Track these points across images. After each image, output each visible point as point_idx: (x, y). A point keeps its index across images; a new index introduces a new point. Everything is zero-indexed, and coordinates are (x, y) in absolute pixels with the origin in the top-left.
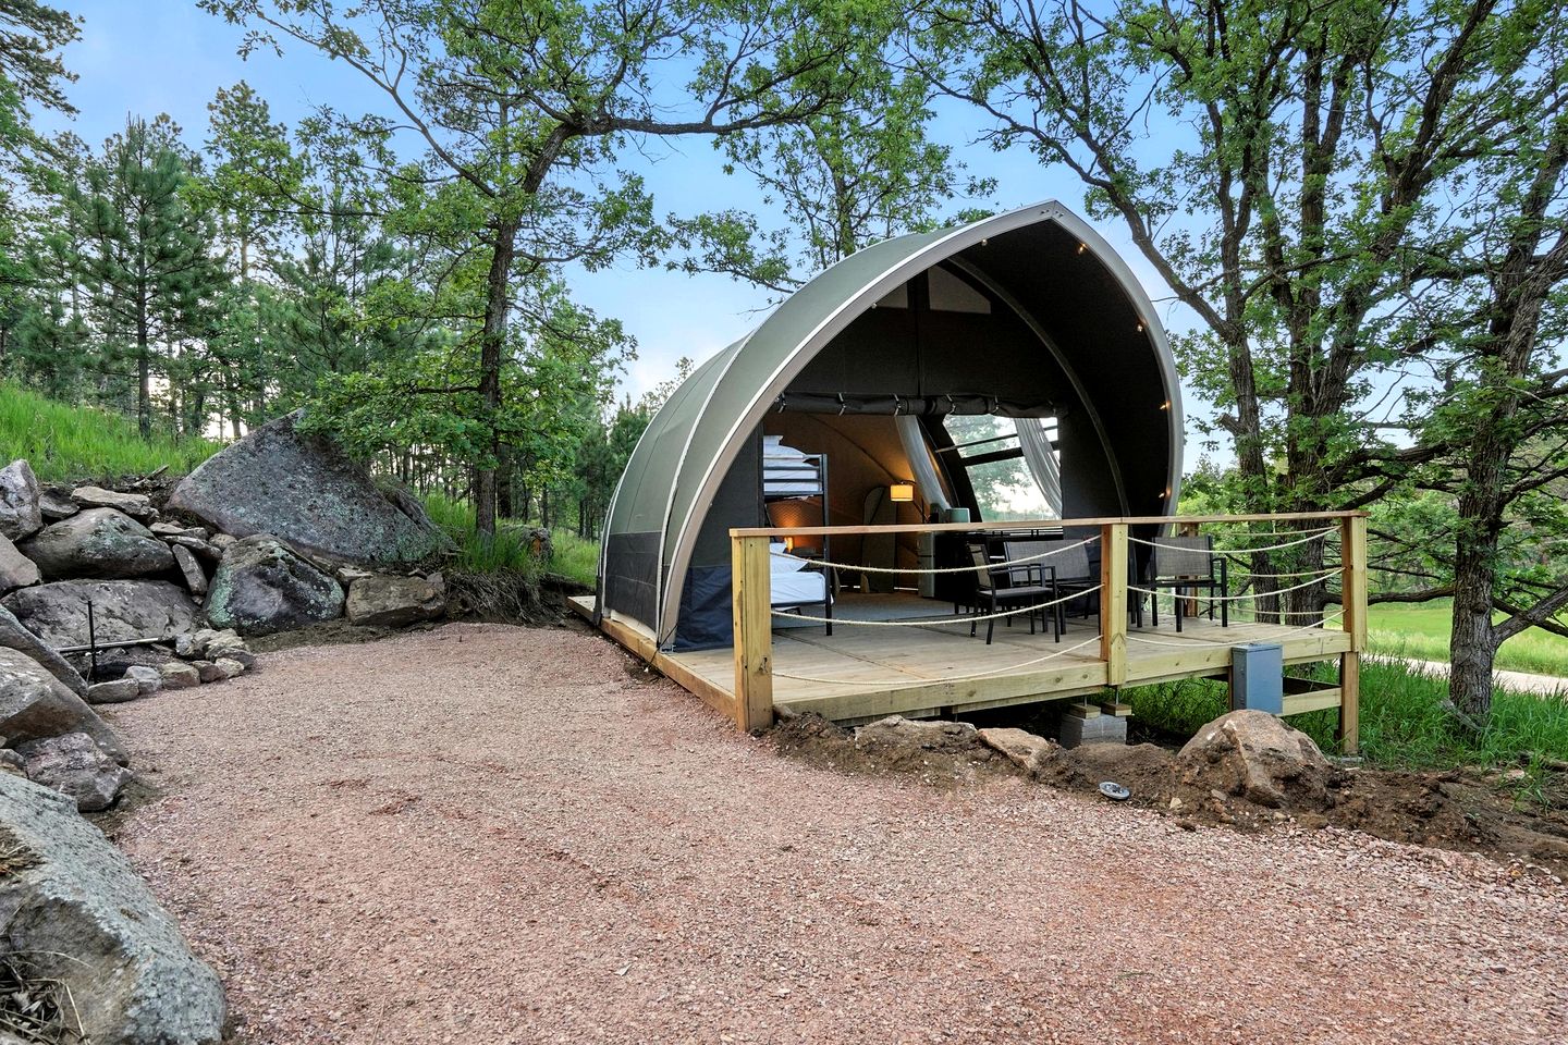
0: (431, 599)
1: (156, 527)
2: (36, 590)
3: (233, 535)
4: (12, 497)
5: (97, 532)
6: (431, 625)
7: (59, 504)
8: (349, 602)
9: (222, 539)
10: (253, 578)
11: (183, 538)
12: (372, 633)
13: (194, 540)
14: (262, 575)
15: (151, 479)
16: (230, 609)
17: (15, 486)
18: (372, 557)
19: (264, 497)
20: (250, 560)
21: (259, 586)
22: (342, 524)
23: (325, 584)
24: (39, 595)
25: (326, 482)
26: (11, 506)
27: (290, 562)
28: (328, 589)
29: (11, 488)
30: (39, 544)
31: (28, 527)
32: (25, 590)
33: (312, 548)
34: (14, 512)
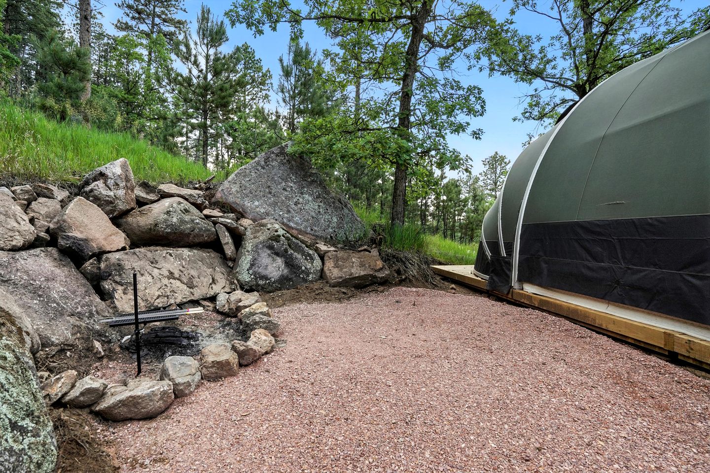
0: (381, 269)
1: (207, 212)
2: (117, 255)
3: (251, 219)
4: (111, 182)
5: (168, 213)
6: (381, 288)
7: (148, 193)
8: (326, 269)
9: (246, 222)
10: (265, 249)
11: (223, 220)
12: (344, 293)
13: (229, 221)
14: (271, 247)
15: (205, 183)
16: (251, 272)
17: (114, 174)
18: (331, 237)
19: (269, 196)
20: (262, 237)
21: (269, 255)
22: (313, 214)
23: (309, 255)
24: (119, 259)
25: (304, 187)
26: (110, 189)
27: (288, 239)
28: (312, 259)
29: (110, 175)
30: (130, 219)
31: (122, 206)
32: (109, 255)
33: (297, 229)
34: (112, 194)
